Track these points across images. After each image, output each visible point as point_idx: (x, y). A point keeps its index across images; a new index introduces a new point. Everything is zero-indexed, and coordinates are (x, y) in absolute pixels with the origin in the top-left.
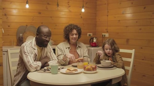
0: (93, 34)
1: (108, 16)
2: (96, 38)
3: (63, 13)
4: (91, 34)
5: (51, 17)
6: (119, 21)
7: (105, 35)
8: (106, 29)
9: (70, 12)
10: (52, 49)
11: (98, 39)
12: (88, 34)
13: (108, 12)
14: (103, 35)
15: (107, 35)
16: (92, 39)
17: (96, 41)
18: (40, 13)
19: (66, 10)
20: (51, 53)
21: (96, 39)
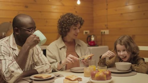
0: (90, 32)
1: (107, 9)
2: (94, 35)
3: (55, 7)
4: (88, 31)
5: (40, 12)
6: (122, 14)
7: (104, 32)
8: (106, 25)
9: (63, 5)
10: (40, 49)
11: (96, 37)
12: (85, 32)
13: (107, 5)
14: (102, 32)
15: (107, 32)
16: (90, 37)
17: (94, 39)
18: (26, 7)
19: (59, 4)
20: (40, 55)
21: (94, 37)
